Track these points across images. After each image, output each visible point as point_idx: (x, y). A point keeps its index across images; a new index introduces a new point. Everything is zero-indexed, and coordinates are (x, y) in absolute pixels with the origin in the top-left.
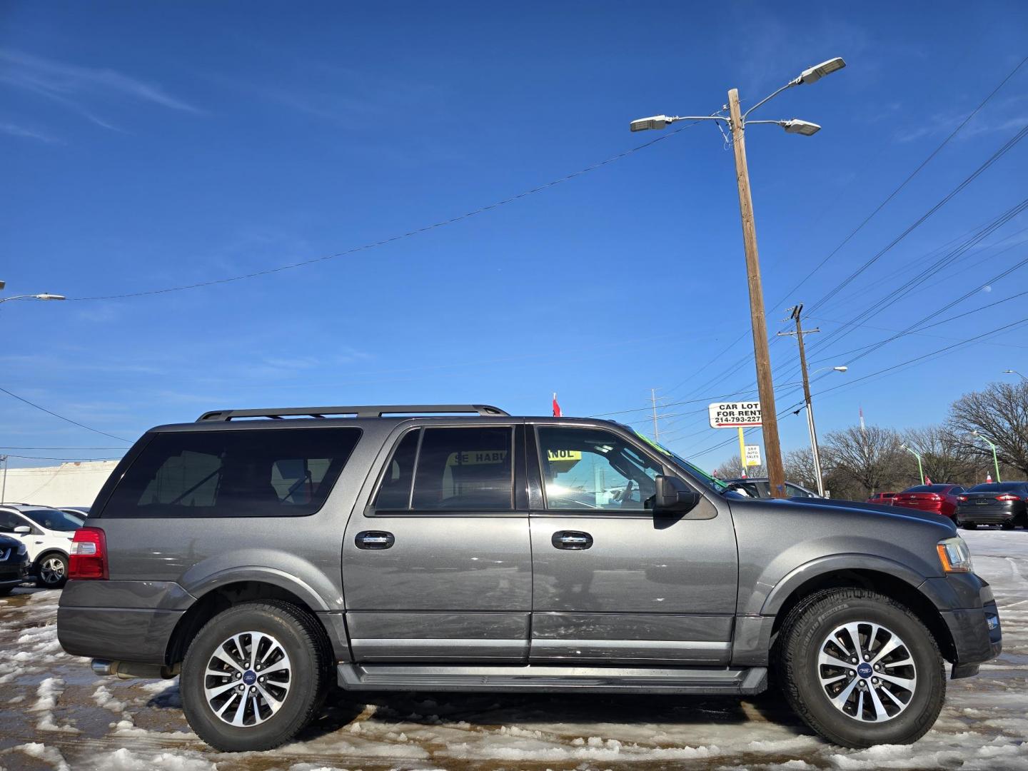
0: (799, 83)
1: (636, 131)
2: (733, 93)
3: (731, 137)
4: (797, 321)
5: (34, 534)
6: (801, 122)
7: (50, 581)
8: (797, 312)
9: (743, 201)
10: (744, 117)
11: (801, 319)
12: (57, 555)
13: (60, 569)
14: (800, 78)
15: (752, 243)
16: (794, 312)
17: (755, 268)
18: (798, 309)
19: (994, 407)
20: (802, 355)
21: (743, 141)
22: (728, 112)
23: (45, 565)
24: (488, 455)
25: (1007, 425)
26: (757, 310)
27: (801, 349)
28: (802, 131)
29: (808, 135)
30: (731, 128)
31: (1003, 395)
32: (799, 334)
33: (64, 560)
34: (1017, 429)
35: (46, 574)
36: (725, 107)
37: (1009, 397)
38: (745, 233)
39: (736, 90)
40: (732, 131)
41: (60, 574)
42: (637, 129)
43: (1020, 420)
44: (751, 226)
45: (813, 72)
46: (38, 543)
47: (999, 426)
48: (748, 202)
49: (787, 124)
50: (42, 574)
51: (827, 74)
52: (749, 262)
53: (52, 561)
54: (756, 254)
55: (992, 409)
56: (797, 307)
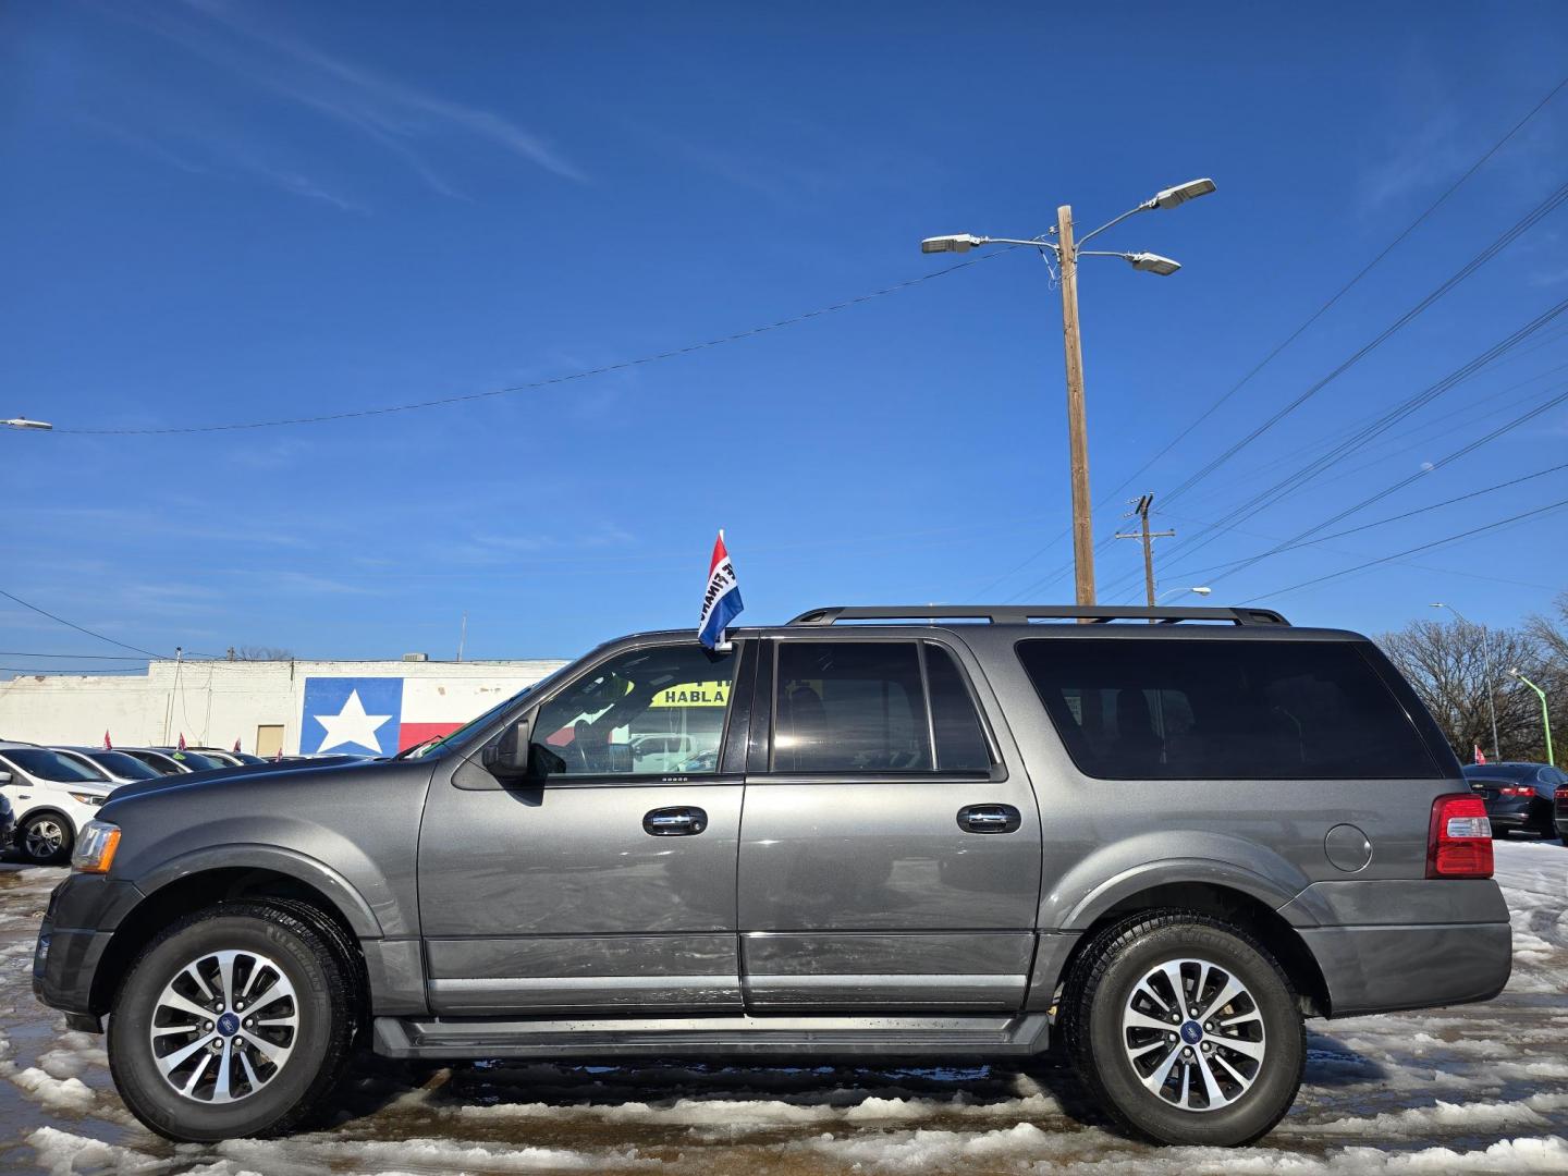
0: (1153, 207)
1: (928, 252)
2: (1064, 212)
3: (1058, 273)
4: (1145, 518)
5: (16, 784)
6: (1154, 258)
7: (39, 855)
8: (1145, 504)
9: (1070, 363)
10: (1077, 245)
11: (1149, 514)
12: (52, 817)
13: (56, 838)
14: (1154, 200)
15: (1079, 422)
16: (1141, 505)
17: (1082, 456)
18: (1147, 500)
19: (1414, 654)
20: (1148, 568)
21: (1074, 279)
22: (1055, 238)
23: (33, 829)
24: (683, 693)
25: (1432, 681)
26: (1081, 515)
27: (1148, 559)
28: (1155, 268)
29: (1163, 274)
30: (1059, 260)
31: (1429, 638)
32: (1146, 537)
33: (63, 824)
34: (1446, 688)
35: (34, 844)
36: (1052, 229)
37: (1437, 641)
38: (1071, 408)
39: (1069, 207)
40: (1061, 264)
41: (55, 844)
42: (931, 249)
43: (1450, 676)
44: (1079, 397)
45: (1172, 195)
46: (21, 797)
47: (1419, 682)
48: (1076, 364)
49: (1136, 258)
50: (28, 843)
51: (1191, 198)
52: (1074, 449)
53: (43, 826)
54: (1084, 437)
55: (1413, 657)
56: (1144, 497)
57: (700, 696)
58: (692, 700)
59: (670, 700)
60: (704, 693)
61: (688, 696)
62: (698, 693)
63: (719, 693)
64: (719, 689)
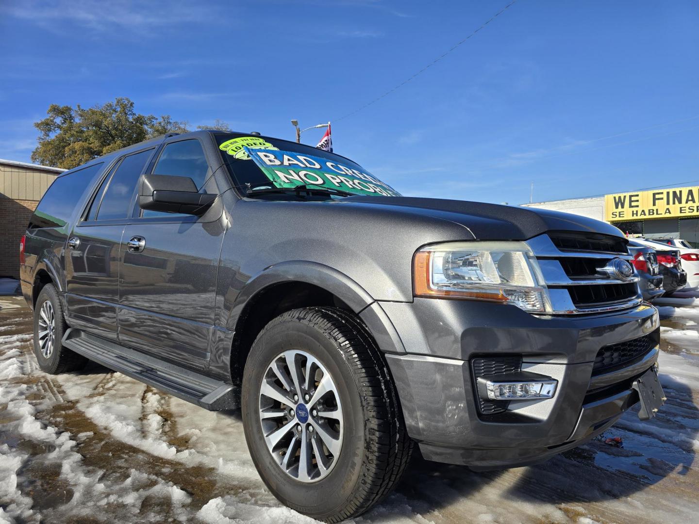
57: (655, 212)
58: (649, 214)
59: (635, 215)
60: (657, 210)
61: (647, 213)
62: (653, 210)
63: (668, 209)
64: (668, 207)
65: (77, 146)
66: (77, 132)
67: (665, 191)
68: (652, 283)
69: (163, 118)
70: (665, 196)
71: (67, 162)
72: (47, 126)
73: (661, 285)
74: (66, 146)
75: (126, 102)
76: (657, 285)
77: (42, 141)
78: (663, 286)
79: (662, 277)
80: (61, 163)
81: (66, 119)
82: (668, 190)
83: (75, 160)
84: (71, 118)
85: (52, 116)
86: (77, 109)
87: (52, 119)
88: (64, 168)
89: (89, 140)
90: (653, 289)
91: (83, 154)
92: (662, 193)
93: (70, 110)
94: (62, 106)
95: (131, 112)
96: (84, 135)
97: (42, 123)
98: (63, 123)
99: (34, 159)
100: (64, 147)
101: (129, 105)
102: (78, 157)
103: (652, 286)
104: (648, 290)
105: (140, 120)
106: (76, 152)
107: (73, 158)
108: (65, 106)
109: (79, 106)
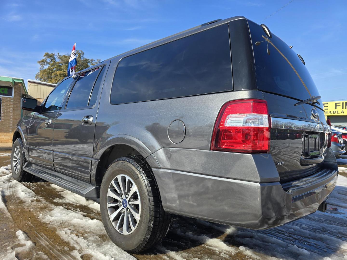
60: (337, 111)
61: (332, 112)
62: (335, 111)
64: (343, 110)
65: (58, 73)
66: (57, 66)
67: (341, 102)
68: (340, 148)
69: (98, 60)
70: (341, 104)
71: (53, 80)
72: (43, 63)
73: (344, 149)
74: (53, 73)
75: (81, 52)
76: (342, 149)
77: (41, 70)
78: (345, 149)
79: (344, 145)
80: (50, 81)
81: (52, 60)
82: (343, 102)
83: (57, 79)
84: (54, 59)
85: (46, 58)
86: (57, 55)
87: (46, 59)
88: (51, 83)
89: (63, 70)
90: (340, 151)
91: (61, 77)
92: (340, 103)
93: (54, 55)
94: (50, 53)
95: (83, 57)
96: (61, 68)
97: (41, 61)
98: (51, 61)
99: (36, 78)
100: (52, 73)
101: (82, 54)
102: (59, 77)
103: (340, 149)
104: (338, 151)
105: (87, 61)
106: (57, 76)
107: (56, 78)
108: (52, 53)
109: (58, 54)
